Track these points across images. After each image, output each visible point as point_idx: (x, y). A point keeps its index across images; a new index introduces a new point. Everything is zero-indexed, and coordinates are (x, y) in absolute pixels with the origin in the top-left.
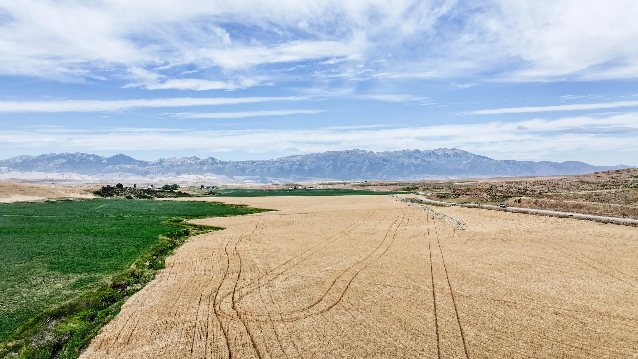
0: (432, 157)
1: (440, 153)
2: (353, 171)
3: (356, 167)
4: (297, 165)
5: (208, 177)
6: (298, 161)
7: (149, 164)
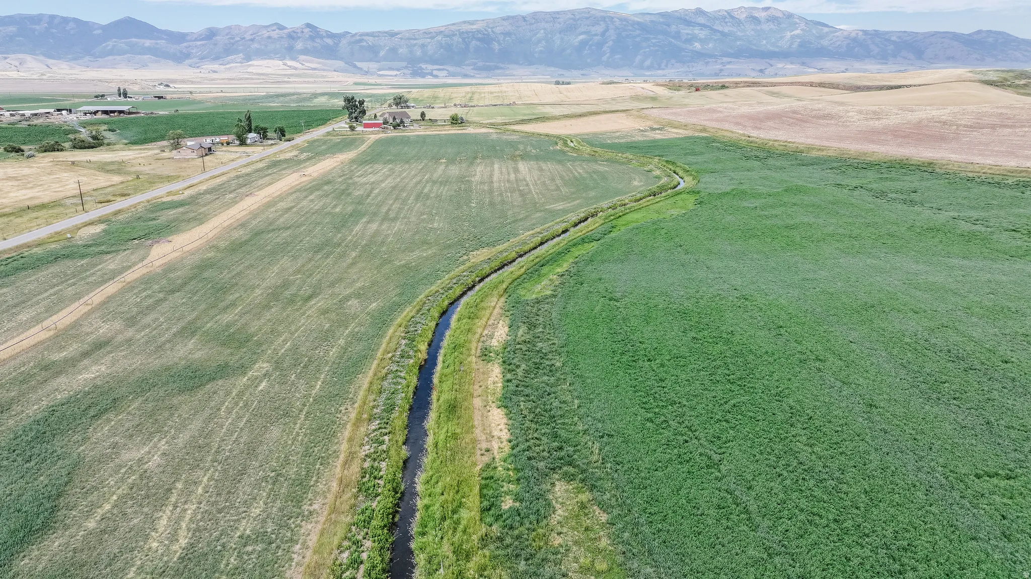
0: (729, 24)
1: (743, 17)
2: (586, 52)
3: (591, 43)
4: (479, 40)
5: (306, 64)
6: (479, 31)
7: (188, 38)
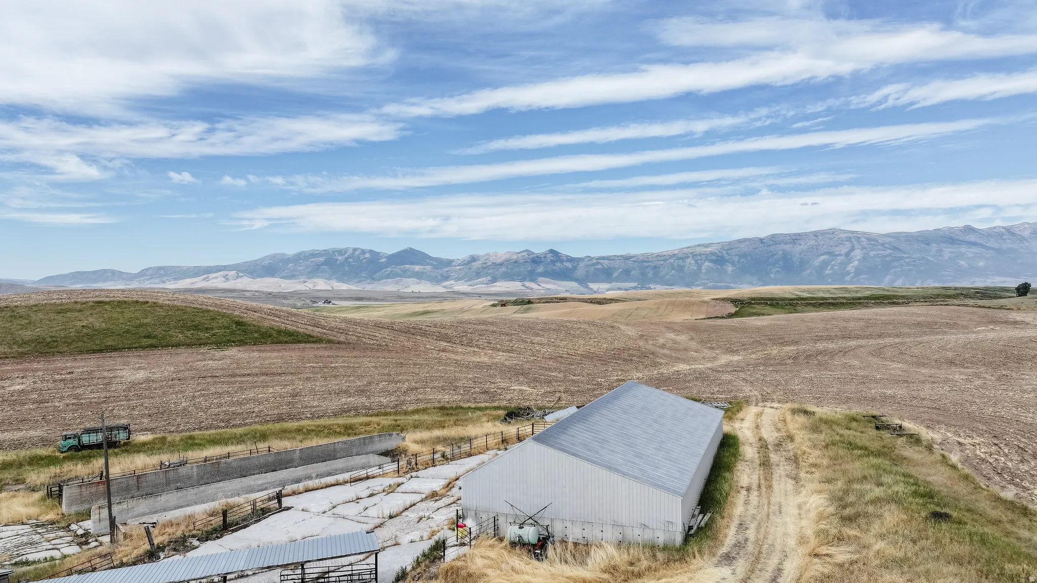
0: (1008, 241)
1: (1026, 233)
2: (827, 272)
3: (833, 263)
4: (711, 261)
5: (543, 285)
6: (713, 254)
7: (453, 263)
